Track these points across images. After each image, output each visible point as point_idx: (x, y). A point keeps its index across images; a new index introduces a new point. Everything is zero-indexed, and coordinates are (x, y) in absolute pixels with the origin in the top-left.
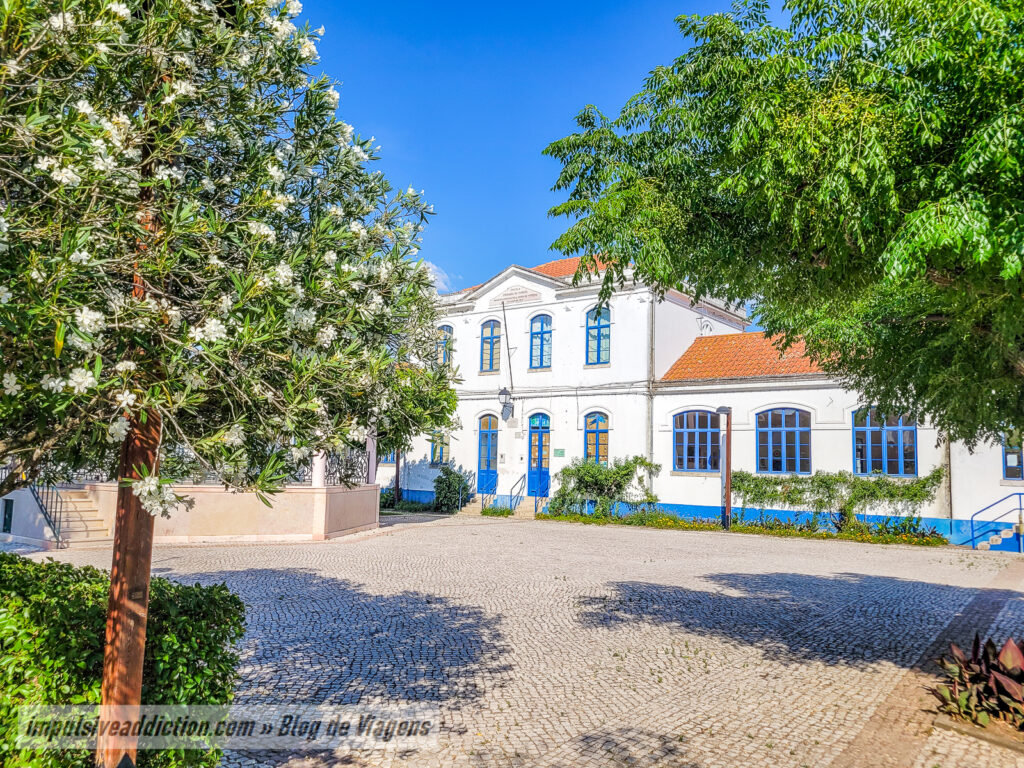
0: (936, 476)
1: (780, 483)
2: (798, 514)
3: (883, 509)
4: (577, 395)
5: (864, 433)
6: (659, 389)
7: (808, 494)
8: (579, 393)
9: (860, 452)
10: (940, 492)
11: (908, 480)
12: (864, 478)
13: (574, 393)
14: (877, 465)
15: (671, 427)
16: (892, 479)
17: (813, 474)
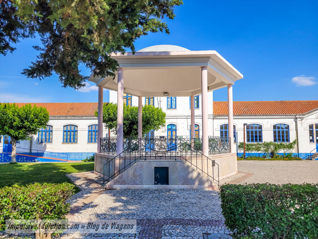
0: (294, 142)
1: (254, 145)
2: (259, 154)
3: (282, 151)
4: (187, 118)
5: (276, 131)
6: (216, 117)
7: (262, 148)
8: (188, 117)
9: (275, 136)
10: (296, 146)
11: (288, 143)
12: (276, 143)
13: (186, 117)
14: (279, 140)
15: (219, 129)
16: (283, 143)
17: (263, 142)
